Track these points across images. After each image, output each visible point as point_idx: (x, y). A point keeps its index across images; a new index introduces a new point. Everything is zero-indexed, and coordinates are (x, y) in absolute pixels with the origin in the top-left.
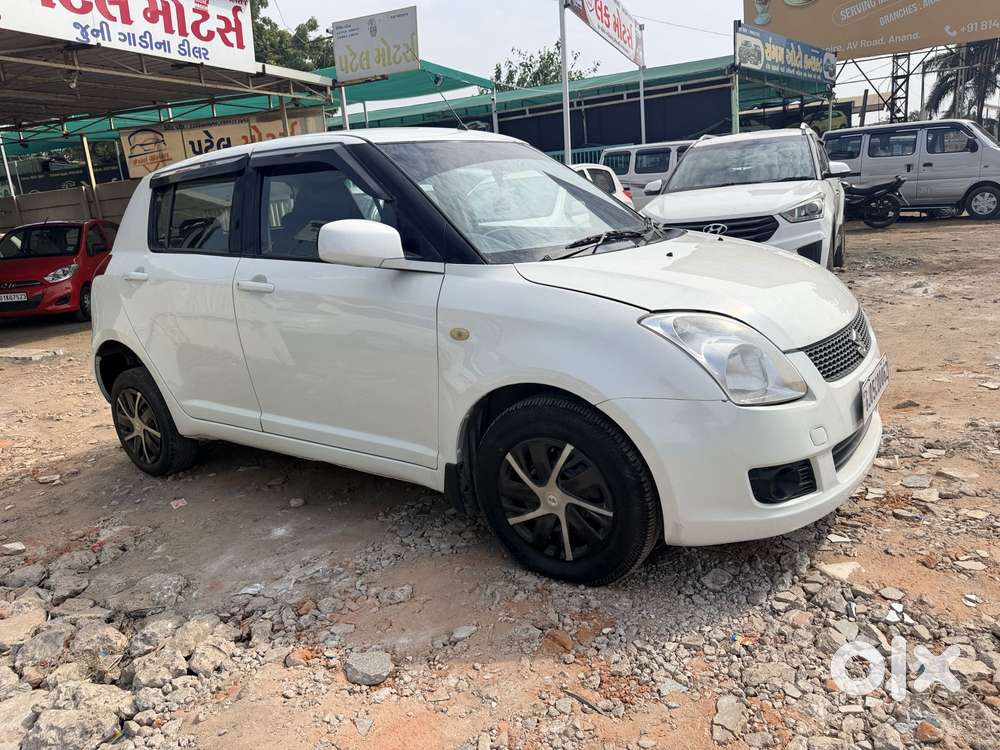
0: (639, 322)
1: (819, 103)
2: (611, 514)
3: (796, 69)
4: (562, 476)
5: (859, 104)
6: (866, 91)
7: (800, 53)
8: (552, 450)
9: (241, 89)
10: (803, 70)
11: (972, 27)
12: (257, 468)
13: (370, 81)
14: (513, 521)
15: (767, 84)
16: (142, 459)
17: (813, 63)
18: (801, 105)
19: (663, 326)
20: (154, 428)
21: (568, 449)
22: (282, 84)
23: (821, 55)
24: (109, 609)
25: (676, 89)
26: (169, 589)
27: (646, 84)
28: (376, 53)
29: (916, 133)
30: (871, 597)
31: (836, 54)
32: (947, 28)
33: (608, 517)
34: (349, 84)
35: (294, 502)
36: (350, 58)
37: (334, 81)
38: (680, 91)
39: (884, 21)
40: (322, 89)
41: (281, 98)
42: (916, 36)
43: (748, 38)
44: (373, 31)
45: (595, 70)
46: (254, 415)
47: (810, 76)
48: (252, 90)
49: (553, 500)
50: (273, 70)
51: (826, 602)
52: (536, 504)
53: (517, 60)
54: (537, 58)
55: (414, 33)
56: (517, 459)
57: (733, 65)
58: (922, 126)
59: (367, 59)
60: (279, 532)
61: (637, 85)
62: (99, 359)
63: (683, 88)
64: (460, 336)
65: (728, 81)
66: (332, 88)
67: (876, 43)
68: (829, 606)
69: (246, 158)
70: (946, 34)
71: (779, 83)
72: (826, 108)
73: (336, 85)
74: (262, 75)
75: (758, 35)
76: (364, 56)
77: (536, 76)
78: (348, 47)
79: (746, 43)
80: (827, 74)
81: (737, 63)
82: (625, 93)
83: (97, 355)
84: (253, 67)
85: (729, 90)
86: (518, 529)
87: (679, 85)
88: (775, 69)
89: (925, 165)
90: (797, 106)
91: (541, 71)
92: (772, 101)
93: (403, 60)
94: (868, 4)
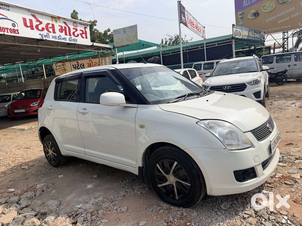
0: (196, 123)
1: (260, 47)
2: (190, 185)
3: (252, 37)
4: (174, 172)
5: (273, 46)
6: (275, 43)
7: (253, 33)
8: (171, 163)
9: (87, 50)
10: (255, 38)
12: (85, 165)
13: (124, 46)
14: (159, 186)
15: (243, 42)
16: (51, 162)
17: (257, 35)
18: (255, 48)
19: (204, 125)
20: (55, 153)
21: (176, 163)
22: (99, 48)
23: (260, 33)
24: (36, 212)
25: (215, 45)
26: (54, 205)
27: (206, 44)
28: (125, 38)
29: (291, 55)
30: (277, 214)
31: (264, 32)
32: (299, 23)
33: (189, 186)
34: (118, 47)
35: (94, 176)
36: (118, 40)
37: (114, 47)
38: (216, 45)
39: (279, 22)
40: (110, 49)
41: (98, 52)
42: (289, 26)
43: (237, 29)
44: (125, 32)
45: (191, 40)
46: (83, 149)
47: (257, 39)
48: (89, 50)
49: (172, 179)
50: (95, 44)
51: (261, 215)
52: (166, 181)
53: (168, 38)
54: (174, 37)
55: (137, 32)
56: (160, 166)
57: (233, 37)
58: (293, 53)
59: (123, 40)
60: (89, 186)
61: (203, 44)
62: (40, 132)
63: (217, 44)
64: (142, 127)
65: (231, 42)
66: (113, 49)
67: (277, 28)
68: (262, 217)
69: (82, 73)
70: (299, 25)
71: (248, 42)
72: (262, 48)
73: (114, 48)
74: (92, 46)
75: (240, 28)
76: (122, 39)
77: (174, 42)
78: (117, 37)
79: (236, 31)
80: (262, 39)
81: (234, 36)
82: (200, 46)
83: (39, 130)
84: (90, 44)
85: (231, 45)
86: (160, 188)
87: (216, 43)
88: (246, 38)
89: (294, 65)
90: (253, 48)
91: (175, 40)
92: (245, 47)
93: (133, 40)
94: (274, 17)
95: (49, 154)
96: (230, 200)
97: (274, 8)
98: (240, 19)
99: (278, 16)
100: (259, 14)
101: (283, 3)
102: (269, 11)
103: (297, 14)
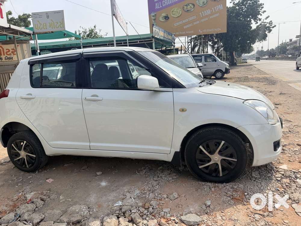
0: (243, 103)
1: (170, 48)
2: (236, 160)
3: (167, 38)
5: (180, 49)
6: (182, 46)
7: (167, 34)
9: (2, 33)
10: (168, 39)
11: (205, 31)
12: (72, 164)
13: (47, 33)
14: (200, 167)
15: (160, 42)
16: (24, 166)
17: (170, 37)
18: (166, 49)
20: (32, 154)
21: (223, 142)
22: (16, 32)
23: (171, 35)
24: (64, 222)
25: (137, 42)
26: (85, 210)
27: (129, 40)
28: (49, 24)
29: (201, 57)
31: (175, 35)
32: (200, 30)
33: (236, 161)
34: (38, 34)
35: (98, 173)
36: (39, 25)
37: (33, 32)
38: (138, 43)
39: (185, 27)
40: (29, 34)
41: (14, 36)
42: (192, 32)
43: (156, 29)
44: (48, 17)
45: (106, 35)
46: (88, 144)
47: (170, 40)
48: (5, 33)
49: (216, 158)
50: (13, 27)
51: (289, 176)
52: (210, 160)
54: (88, 30)
55: (63, 19)
56: (204, 147)
57: (153, 36)
58: (203, 55)
59: (46, 26)
60: (104, 184)
61: (126, 40)
63: (139, 42)
64: (183, 110)
65: (151, 40)
66: (33, 34)
67: (183, 33)
68: (291, 177)
70: (199, 31)
71: (163, 42)
72: (173, 50)
73: (34, 34)
74: (9, 28)
75: (158, 28)
76: (45, 25)
77: (88, 36)
78: (38, 21)
79: (155, 30)
80: (173, 40)
81: (154, 36)
82: (123, 42)
83: (2, 128)
84: (7, 25)
85: (152, 43)
86: (202, 169)
87: (138, 41)
88: (162, 38)
89: (204, 65)
90: (164, 49)
91: (89, 34)
92: (158, 47)
93: (59, 27)
94: (181, 23)
95: (21, 157)
96: (254, 170)
97: (180, 14)
98: (153, 21)
99: (184, 21)
100: (168, 18)
101: (188, 11)
102: (177, 16)
103: (198, 22)
